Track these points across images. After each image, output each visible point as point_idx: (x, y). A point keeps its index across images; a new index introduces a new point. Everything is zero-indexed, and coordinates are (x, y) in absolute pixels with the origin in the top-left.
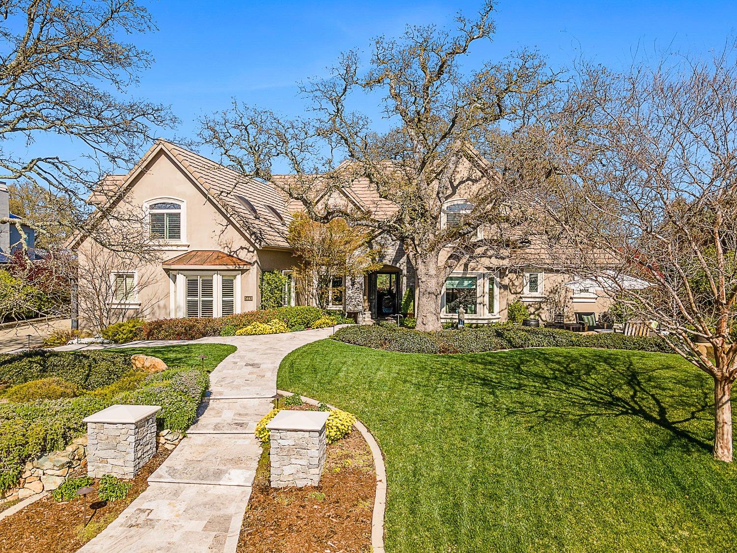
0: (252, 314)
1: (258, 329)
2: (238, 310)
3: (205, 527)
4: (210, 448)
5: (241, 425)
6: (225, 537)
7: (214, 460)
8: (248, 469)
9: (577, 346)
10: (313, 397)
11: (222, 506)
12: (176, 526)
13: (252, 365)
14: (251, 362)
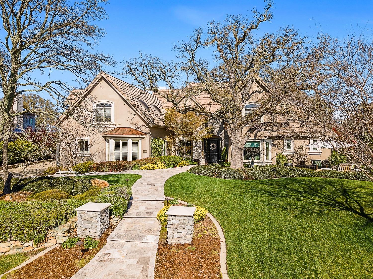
0: (147, 159)
1: (151, 167)
2: (140, 157)
3: (137, 262)
4: (135, 225)
5: (149, 213)
6: (148, 267)
7: (138, 231)
8: (155, 235)
9: (313, 176)
10: (183, 200)
11: (144, 253)
12: (123, 261)
13: (151, 184)
14: (150, 183)
